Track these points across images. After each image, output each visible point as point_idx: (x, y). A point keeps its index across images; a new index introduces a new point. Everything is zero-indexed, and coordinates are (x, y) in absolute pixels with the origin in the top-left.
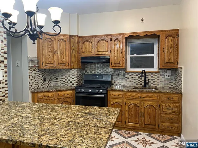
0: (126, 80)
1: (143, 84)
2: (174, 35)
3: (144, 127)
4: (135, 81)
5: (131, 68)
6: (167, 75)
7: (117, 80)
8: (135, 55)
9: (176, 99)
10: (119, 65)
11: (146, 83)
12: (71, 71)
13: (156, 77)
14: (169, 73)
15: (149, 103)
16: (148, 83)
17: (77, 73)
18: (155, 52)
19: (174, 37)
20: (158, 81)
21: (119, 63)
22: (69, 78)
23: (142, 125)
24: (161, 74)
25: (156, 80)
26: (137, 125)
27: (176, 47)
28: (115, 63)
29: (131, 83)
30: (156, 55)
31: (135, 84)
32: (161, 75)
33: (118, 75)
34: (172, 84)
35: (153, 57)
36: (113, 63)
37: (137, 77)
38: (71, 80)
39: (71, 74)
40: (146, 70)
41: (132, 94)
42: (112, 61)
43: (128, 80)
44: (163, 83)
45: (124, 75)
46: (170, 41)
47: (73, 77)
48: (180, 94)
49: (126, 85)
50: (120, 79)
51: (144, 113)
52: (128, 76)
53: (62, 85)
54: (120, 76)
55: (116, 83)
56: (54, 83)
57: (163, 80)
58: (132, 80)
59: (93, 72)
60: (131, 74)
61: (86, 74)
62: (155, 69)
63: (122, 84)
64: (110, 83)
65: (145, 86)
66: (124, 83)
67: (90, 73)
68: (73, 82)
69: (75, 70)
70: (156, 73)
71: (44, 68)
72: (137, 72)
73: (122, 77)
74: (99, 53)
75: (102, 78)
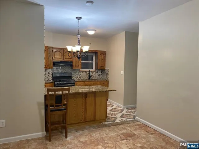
0: (80, 76)
1: (88, 78)
2: (104, 53)
4: (84, 76)
5: (82, 68)
6: (100, 73)
7: (74, 76)
8: (84, 62)
11: (90, 77)
12: (48, 70)
13: (94, 74)
14: (100, 71)
16: (91, 77)
18: (93, 61)
19: (104, 55)
20: (96, 76)
21: (79, 66)
24: (97, 72)
25: (94, 75)
27: (104, 59)
29: (82, 77)
30: (94, 62)
31: (84, 78)
32: (96, 73)
33: (75, 73)
34: (101, 77)
35: (93, 63)
36: (75, 66)
37: (85, 74)
38: (47, 76)
40: (91, 70)
42: (74, 64)
43: (81, 76)
44: (97, 77)
45: (79, 73)
46: (102, 56)
47: (49, 75)
49: (80, 78)
50: (76, 75)
54: (76, 73)
57: (98, 75)
60: (82, 72)
62: (94, 70)
63: (77, 78)
64: (70, 77)
65: (90, 79)
66: (78, 78)
67: (56, 72)
69: (50, 70)
72: (85, 71)
73: (77, 74)
74: (66, 59)
75: (66, 75)
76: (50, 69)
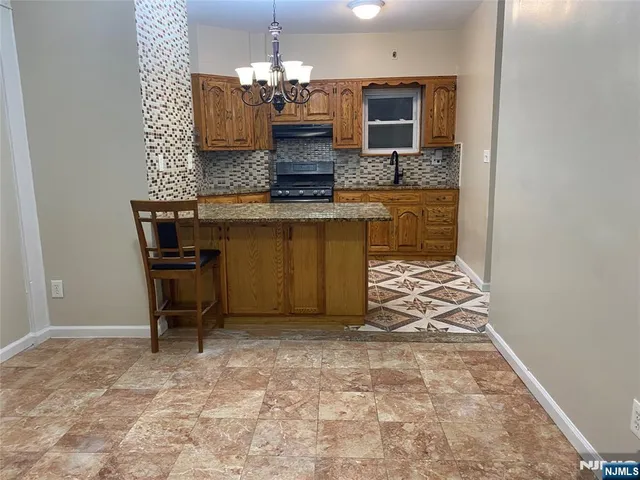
0: (362, 172)
1: (393, 178)
2: (448, 86)
3: (398, 251)
4: (377, 173)
5: (371, 146)
6: (436, 159)
7: (343, 171)
8: (378, 122)
9: (449, 198)
10: (350, 141)
11: (398, 176)
12: (254, 154)
13: (416, 164)
14: (439, 155)
15: (408, 208)
16: (402, 175)
17: (266, 158)
18: (414, 118)
19: (448, 91)
20: (420, 172)
21: (352, 139)
22: (251, 170)
23: (395, 248)
24: (425, 157)
25: (416, 170)
26: (386, 248)
27: (451, 109)
28: (342, 139)
29: (370, 176)
30: (415, 122)
31: (377, 179)
32: (424, 161)
33: (347, 162)
34: (444, 175)
35: (412, 124)
36: (339, 139)
37: (381, 166)
38: (255, 174)
39: (254, 160)
40: (400, 151)
41: (377, 195)
42: (336, 133)
43: (365, 171)
44: (428, 176)
45: (358, 162)
46: (442, 97)
47: (259, 168)
48: (455, 190)
49: (361, 181)
50: (351, 171)
52: (365, 164)
54: (350, 163)
55: (343, 179)
56: (216, 181)
57: (428, 169)
58: (373, 172)
59: (294, 158)
60: (370, 160)
61: (279, 161)
62: (415, 149)
63: (354, 181)
64: (330, 178)
65: (396, 181)
66: (358, 179)
67: (287, 160)
70: (416, 156)
71: (210, 149)
72: (381, 156)
73: (355, 165)
74: (309, 118)
75: (316, 170)
76: (261, 150)
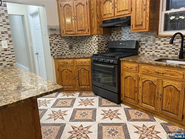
0: (156, 48)
4: (167, 49)
7: (144, 47)
10: (141, 27)
11: (182, 53)
12: (93, 37)
15: (170, 82)
17: (97, 39)
22: (92, 45)
23: (159, 110)
26: (153, 108)
28: (136, 26)
29: (162, 51)
31: (167, 53)
33: (147, 41)
36: (134, 26)
38: (93, 47)
39: (93, 41)
41: (147, 67)
43: (159, 47)
45: (154, 41)
49: (156, 54)
50: (149, 47)
51: (162, 95)
52: (158, 42)
53: (87, 52)
54: (149, 42)
55: (144, 52)
58: (164, 48)
59: (119, 38)
60: (162, 39)
61: (112, 40)
63: (151, 53)
66: (153, 52)
67: (116, 40)
68: (95, 49)
69: (95, 37)
73: (152, 43)
74: (118, 14)
75: (125, 46)
